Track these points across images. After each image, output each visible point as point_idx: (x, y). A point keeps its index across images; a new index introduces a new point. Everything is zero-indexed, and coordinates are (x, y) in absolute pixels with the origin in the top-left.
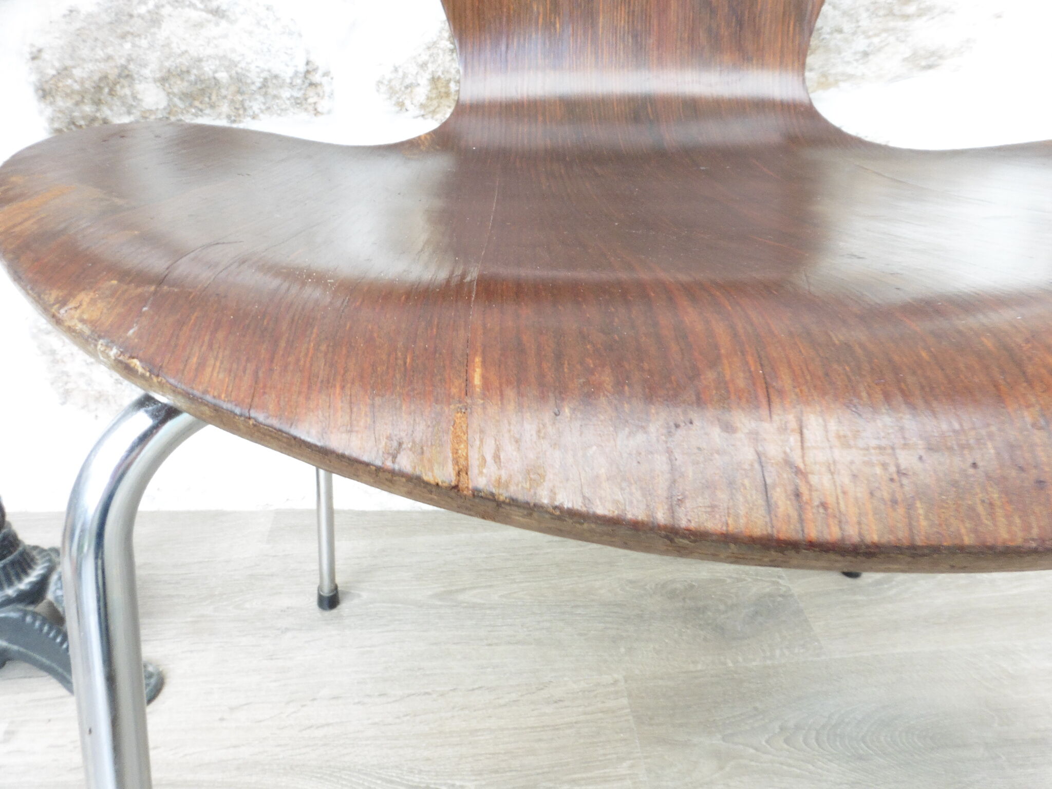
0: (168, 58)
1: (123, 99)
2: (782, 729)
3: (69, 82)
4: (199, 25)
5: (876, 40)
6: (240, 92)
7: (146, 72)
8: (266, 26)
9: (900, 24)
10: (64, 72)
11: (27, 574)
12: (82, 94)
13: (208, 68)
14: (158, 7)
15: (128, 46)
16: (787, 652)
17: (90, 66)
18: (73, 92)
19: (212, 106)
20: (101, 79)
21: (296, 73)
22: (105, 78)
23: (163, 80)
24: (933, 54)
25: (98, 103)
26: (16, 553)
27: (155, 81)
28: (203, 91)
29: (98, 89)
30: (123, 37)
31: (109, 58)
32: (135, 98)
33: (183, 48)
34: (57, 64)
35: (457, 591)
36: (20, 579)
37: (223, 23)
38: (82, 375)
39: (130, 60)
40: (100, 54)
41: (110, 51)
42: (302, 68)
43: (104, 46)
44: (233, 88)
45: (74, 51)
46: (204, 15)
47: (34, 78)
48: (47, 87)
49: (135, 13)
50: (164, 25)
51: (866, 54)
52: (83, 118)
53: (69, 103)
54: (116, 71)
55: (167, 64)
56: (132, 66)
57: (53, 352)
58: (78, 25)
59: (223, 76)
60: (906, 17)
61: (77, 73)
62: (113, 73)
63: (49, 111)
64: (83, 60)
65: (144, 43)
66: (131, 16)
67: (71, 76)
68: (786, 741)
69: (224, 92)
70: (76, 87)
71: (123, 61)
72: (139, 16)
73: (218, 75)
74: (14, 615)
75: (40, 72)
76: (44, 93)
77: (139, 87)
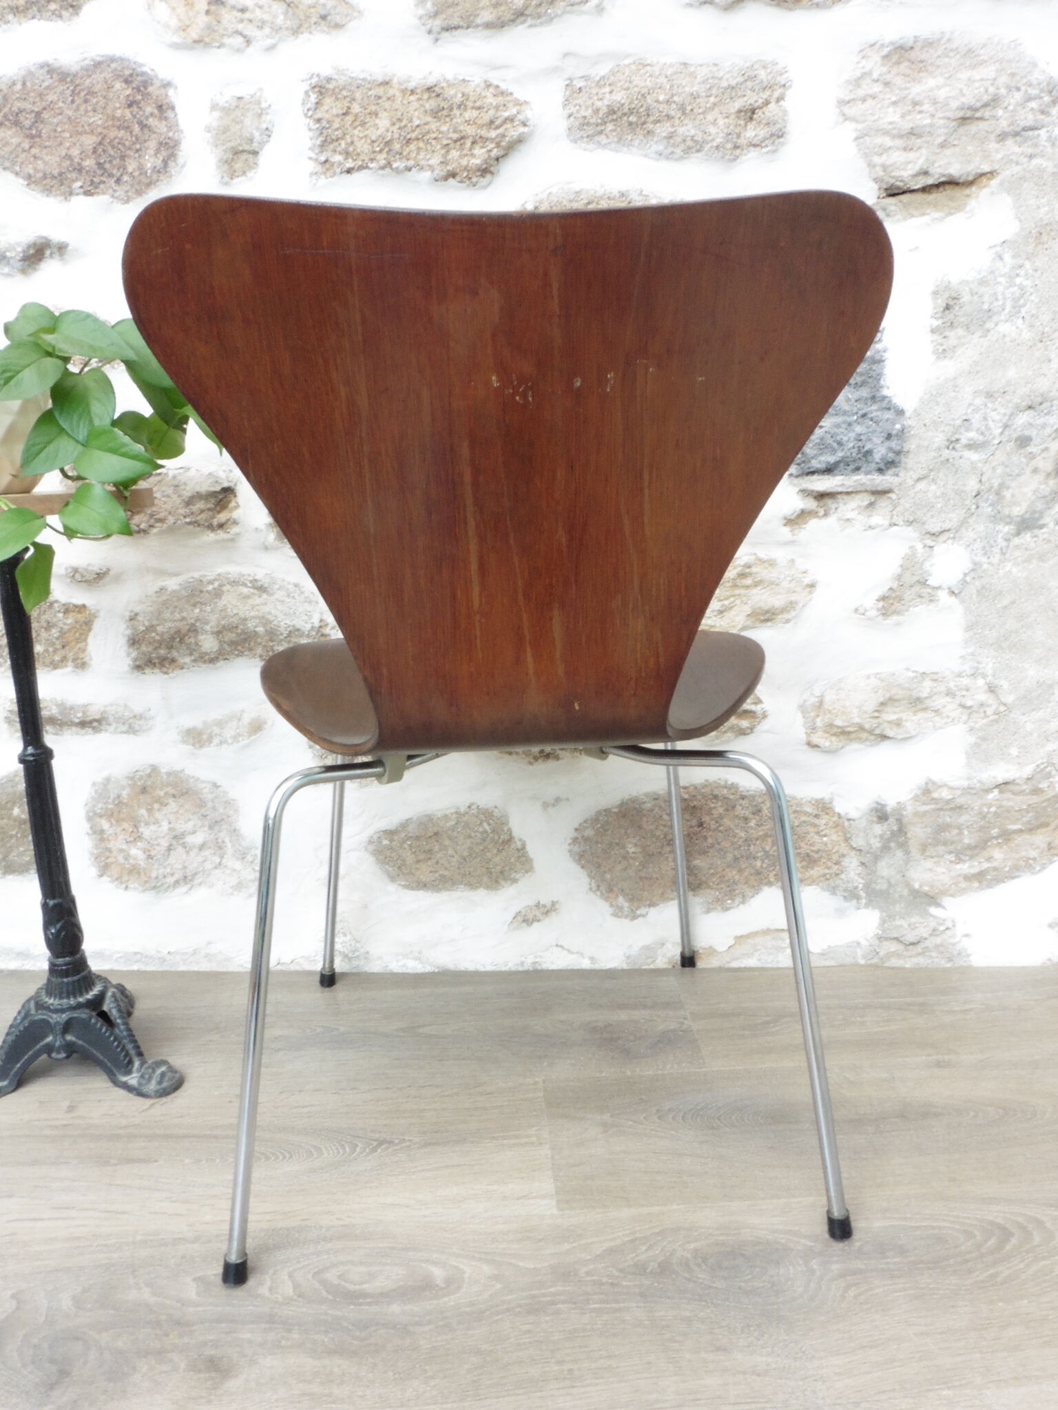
0: (224, 618)
1: (188, 646)
3: (154, 634)
4: (247, 597)
5: (726, 602)
6: (271, 640)
7: (208, 628)
8: (293, 597)
9: (742, 591)
10: (151, 628)
12: (160, 643)
13: (250, 625)
14: (221, 586)
15: (197, 611)
16: (676, 1066)
17: (169, 624)
18: (154, 641)
19: (251, 650)
20: (176, 633)
21: (313, 628)
22: (178, 632)
23: (218, 633)
24: (767, 612)
25: (170, 648)
26: (83, 974)
27: (213, 633)
28: (245, 640)
29: (173, 639)
30: (194, 605)
31: (183, 619)
32: (197, 644)
33: (235, 612)
34: (147, 623)
35: (420, 1027)
37: (265, 596)
38: (122, 851)
39: (197, 620)
40: (178, 616)
41: (184, 614)
42: (317, 624)
43: (181, 611)
44: (267, 638)
45: (159, 614)
46: (252, 590)
47: (128, 632)
48: (137, 639)
49: (205, 589)
50: (223, 597)
51: (721, 612)
52: (158, 658)
53: (150, 648)
54: (187, 627)
55: (223, 622)
56: (198, 624)
57: (102, 832)
58: (165, 598)
59: (260, 629)
60: (747, 587)
61: (160, 629)
62: (184, 629)
63: (134, 654)
64: (165, 620)
65: (208, 609)
66: (202, 592)
67: (155, 631)
69: (259, 640)
70: (158, 638)
71: (192, 621)
72: (207, 591)
73: (257, 629)
74: (84, 1016)
75: (134, 628)
76: (134, 642)
77: (201, 637)
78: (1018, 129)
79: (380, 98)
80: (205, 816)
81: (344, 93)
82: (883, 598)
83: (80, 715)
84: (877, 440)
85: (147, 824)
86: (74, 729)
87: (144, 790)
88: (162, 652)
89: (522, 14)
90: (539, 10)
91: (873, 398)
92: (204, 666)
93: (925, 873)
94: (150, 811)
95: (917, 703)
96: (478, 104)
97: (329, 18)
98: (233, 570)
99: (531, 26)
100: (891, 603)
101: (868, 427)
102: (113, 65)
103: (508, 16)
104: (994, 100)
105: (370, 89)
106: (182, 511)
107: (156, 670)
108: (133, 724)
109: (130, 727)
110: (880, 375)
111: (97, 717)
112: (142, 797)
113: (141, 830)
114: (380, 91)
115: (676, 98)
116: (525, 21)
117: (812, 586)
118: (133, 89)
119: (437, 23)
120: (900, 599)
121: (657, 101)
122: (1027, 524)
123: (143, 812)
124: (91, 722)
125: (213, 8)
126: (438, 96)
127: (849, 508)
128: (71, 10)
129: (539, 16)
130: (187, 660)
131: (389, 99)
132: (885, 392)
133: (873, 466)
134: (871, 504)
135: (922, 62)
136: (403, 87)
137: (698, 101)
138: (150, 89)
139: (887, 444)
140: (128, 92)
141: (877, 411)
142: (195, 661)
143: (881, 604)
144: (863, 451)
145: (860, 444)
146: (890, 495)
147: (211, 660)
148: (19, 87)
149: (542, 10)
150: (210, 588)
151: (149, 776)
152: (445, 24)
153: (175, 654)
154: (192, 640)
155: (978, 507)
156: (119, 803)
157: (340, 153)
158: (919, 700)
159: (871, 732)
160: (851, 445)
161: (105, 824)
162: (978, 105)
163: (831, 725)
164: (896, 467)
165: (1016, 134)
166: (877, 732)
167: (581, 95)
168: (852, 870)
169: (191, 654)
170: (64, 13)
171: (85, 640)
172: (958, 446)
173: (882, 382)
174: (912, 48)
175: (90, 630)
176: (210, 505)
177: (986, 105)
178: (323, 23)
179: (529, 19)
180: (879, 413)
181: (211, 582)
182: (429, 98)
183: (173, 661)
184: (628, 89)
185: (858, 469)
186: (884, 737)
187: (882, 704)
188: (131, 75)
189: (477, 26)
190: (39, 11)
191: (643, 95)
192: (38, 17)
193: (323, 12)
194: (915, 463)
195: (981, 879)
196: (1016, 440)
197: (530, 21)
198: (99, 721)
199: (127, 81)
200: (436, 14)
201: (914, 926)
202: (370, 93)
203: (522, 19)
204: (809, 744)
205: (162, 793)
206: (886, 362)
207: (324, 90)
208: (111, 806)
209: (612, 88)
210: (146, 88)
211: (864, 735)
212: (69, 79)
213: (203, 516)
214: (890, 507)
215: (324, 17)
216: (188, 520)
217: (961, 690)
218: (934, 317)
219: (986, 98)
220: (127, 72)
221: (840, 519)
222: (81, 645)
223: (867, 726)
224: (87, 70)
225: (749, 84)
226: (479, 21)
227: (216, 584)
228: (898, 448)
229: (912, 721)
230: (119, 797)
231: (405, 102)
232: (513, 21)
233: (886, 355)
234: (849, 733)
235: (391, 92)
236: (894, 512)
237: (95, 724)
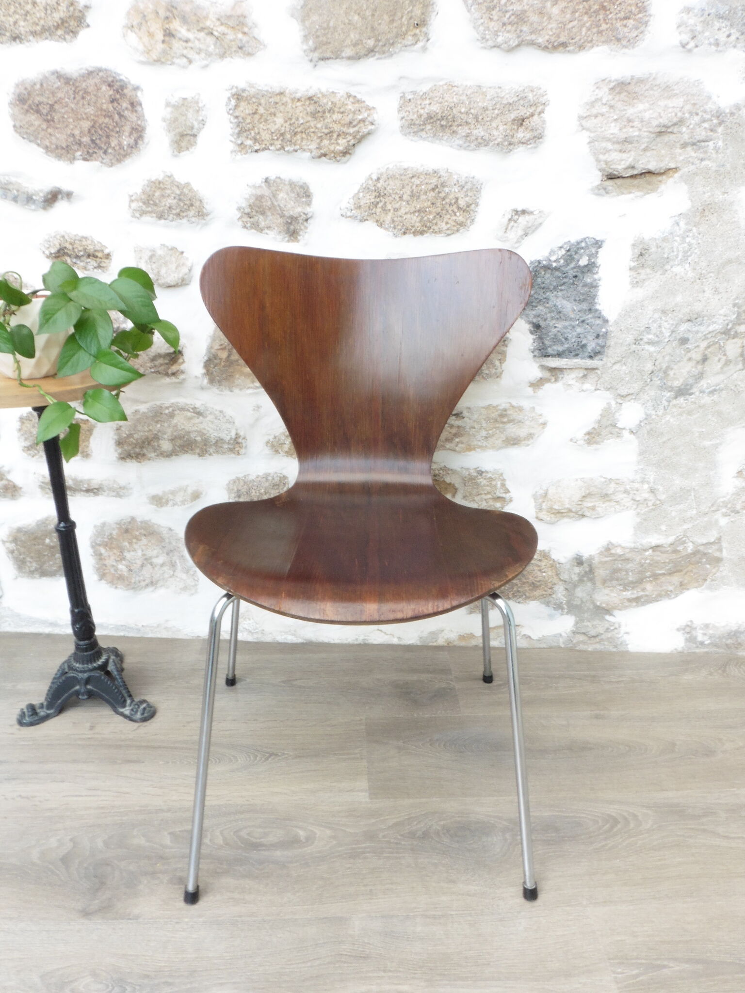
0: (175, 431)
1: (153, 447)
2: (430, 740)
3: (132, 439)
4: (190, 418)
5: (490, 432)
6: (205, 445)
7: (166, 436)
8: (219, 419)
9: (501, 425)
10: (130, 436)
11: (101, 658)
12: (136, 445)
13: (192, 436)
14: (173, 411)
15: (159, 426)
16: (443, 712)
17: (141, 434)
18: (132, 443)
19: (192, 450)
20: (145, 439)
21: (231, 439)
22: (147, 438)
23: (172, 440)
24: (515, 439)
25: (142, 448)
26: (95, 650)
27: (169, 440)
28: (189, 445)
29: (143, 442)
30: (157, 422)
31: (150, 430)
32: (158, 446)
33: (183, 427)
34: (127, 432)
35: (293, 680)
36: (98, 660)
37: (201, 418)
38: (113, 566)
39: (159, 431)
40: (147, 429)
41: (151, 428)
42: (234, 436)
43: (149, 425)
44: (203, 444)
46: (193, 414)
47: (116, 437)
48: (121, 441)
49: (163, 412)
50: (175, 418)
51: (486, 438)
52: (135, 453)
53: (130, 448)
54: (153, 436)
55: (175, 434)
56: (159, 434)
57: (101, 554)
58: (138, 417)
59: (199, 439)
60: (504, 423)
61: (136, 436)
62: (151, 436)
63: (120, 451)
64: (139, 431)
65: (166, 425)
66: (161, 413)
67: (133, 437)
68: (431, 745)
69: (198, 445)
70: (134, 441)
71: (156, 432)
72: (165, 414)
73: (197, 439)
74: (97, 675)
75: (119, 435)
76: (119, 443)
77: (161, 442)
78: (695, 141)
79: (277, 103)
80: (164, 547)
81: (254, 100)
82: (589, 433)
83: (86, 486)
84: (590, 338)
85: (129, 551)
86: (82, 493)
87: (127, 531)
88: (137, 450)
89: (372, 51)
90: (384, 48)
91: (590, 310)
92: (163, 459)
93: (604, 596)
94: (130, 543)
95: (605, 497)
96: (342, 110)
97: (244, 49)
98: (182, 401)
99: (378, 59)
100: (593, 437)
101: (585, 329)
102: (101, 74)
103: (363, 52)
104: (680, 121)
105: (271, 97)
106: (149, 365)
107: (134, 461)
108: (120, 492)
109: (118, 493)
110: (595, 296)
111: (97, 487)
112: (125, 535)
113: (125, 554)
114: (277, 99)
115: (472, 111)
116: (374, 55)
117: (544, 424)
118: (114, 90)
119: (316, 55)
120: (599, 434)
121: (460, 112)
122: (682, 392)
123: (126, 544)
124: (92, 490)
125: (167, 39)
126: (316, 103)
127: (570, 378)
128: (71, 34)
129: (384, 53)
130: (153, 455)
131: (283, 104)
132: (598, 307)
133: (587, 354)
134: (585, 376)
135: (635, 93)
136: (292, 97)
137: (487, 112)
138: (125, 91)
139: (596, 341)
140: (111, 92)
141: (591, 318)
142: (158, 456)
143: (587, 437)
144: (580, 344)
145: (579, 340)
146: (596, 371)
147: (168, 455)
148: (38, 86)
149: (386, 49)
150: (167, 411)
151: (130, 522)
152: (321, 56)
153: (145, 451)
154: (156, 444)
155: (651, 380)
156: (111, 537)
157: (251, 139)
158: (606, 495)
159: (576, 513)
160: (574, 340)
161: (103, 550)
162: (670, 124)
163: (551, 508)
164: (602, 354)
165: (694, 144)
166: (580, 513)
167: (410, 104)
168: (560, 592)
169: (155, 452)
170: (67, 37)
171: (88, 441)
172: (641, 342)
173: (596, 301)
174: (629, 83)
175: (91, 434)
176: (166, 361)
177: (675, 124)
178: (240, 51)
179: (377, 54)
180: (593, 320)
181: (167, 408)
182: (310, 104)
183: (144, 455)
184: (441, 103)
185: (577, 355)
186: (583, 516)
187: (584, 497)
188: (113, 81)
189: (343, 58)
190: (50, 35)
191: (451, 108)
192: (50, 38)
193: (240, 45)
194: (613, 352)
195: (638, 601)
196: (679, 340)
197: (377, 56)
198: (97, 489)
199: (109, 85)
200: (315, 49)
201: (596, 626)
202: (270, 100)
203: (373, 54)
204: (537, 518)
205: (137, 533)
206: (600, 288)
207: (240, 97)
208: (106, 540)
209: (431, 101)
210: (122, 90)
211: (572, 514)
212: (71, 83)
213: (162, 368)
214: (596, 379)
215: (241, 48)
216: (152, 370)
217: (633, 490)
218: (632, 260)
219: (675, 120)
220: (110, 79)
221: (564, 384)
222: (86, 443)
223: (574, 510)
224: (83, 77)
225: (522, 102)
226: (344, 55)
227: (171, 409)
228: (603, 344)
229: (601, 506)
230: (111, 534)
231: (294, 106)
232: (366, 55)
233: (600, 283)
234: (562, 513)
235: (285, 100)
236: (599, 382)
237: (95, 491)
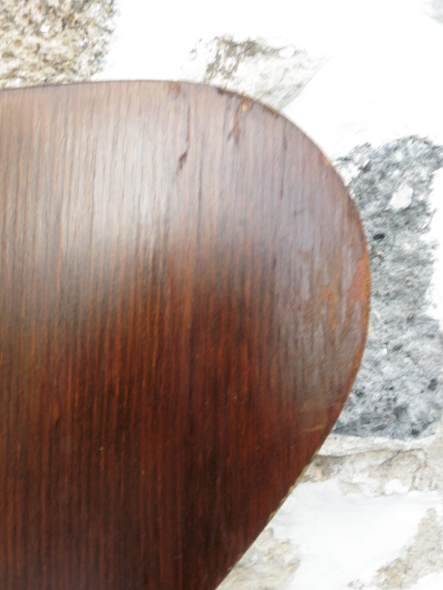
82: (386, 569)
84: (415, 389)
91: (411, 320)
100: (395, 575)
101: (402, 366)
110: (426, 285)
117: (294, 565)
132: (430, 312)
133: (407, 427)
134: (388, 463)
139: (429, 395)
141: (414, 339)
143: (384, 577)
144: (394, 406)
145: (391, 395)
160: (376, 396)
173: (427, 297)
180: (416, 344)
185: (381, 428)
206: (435, 266)
214: (414, 467)
221: (342, 481)
233: (436, 254)
236: (418, 475)
